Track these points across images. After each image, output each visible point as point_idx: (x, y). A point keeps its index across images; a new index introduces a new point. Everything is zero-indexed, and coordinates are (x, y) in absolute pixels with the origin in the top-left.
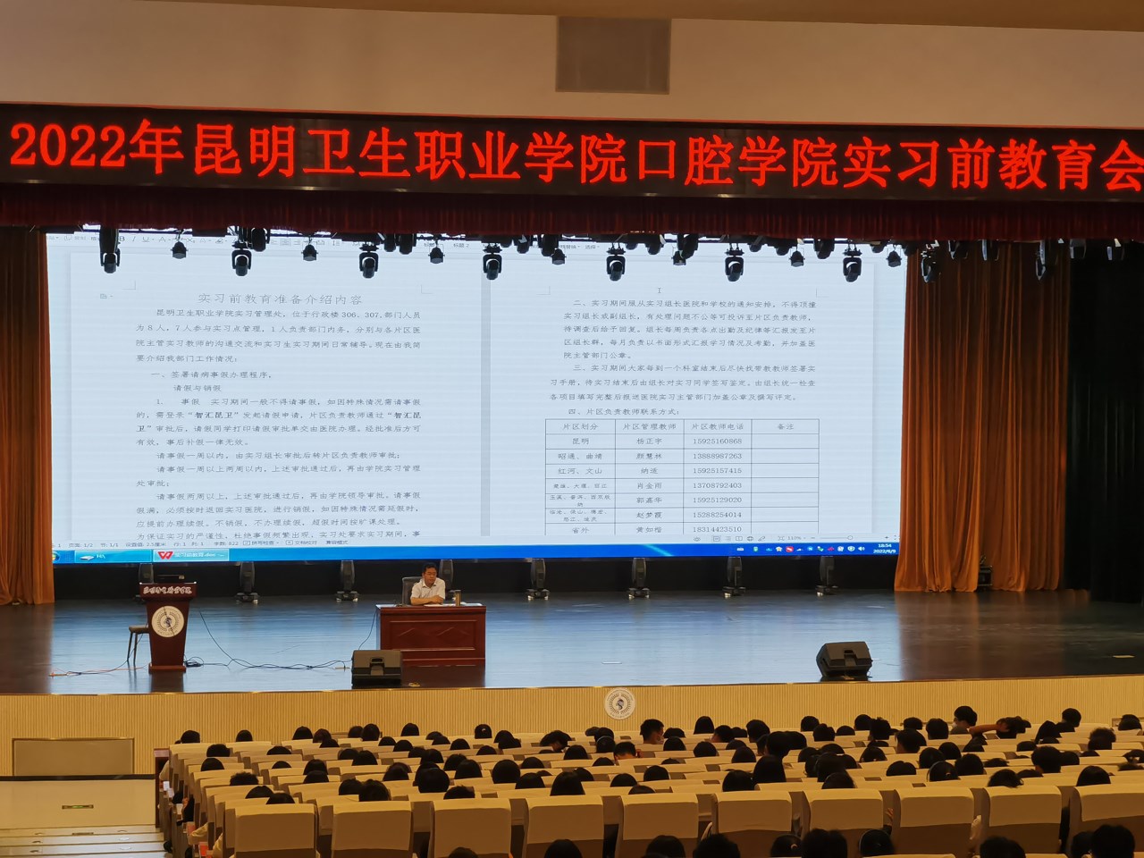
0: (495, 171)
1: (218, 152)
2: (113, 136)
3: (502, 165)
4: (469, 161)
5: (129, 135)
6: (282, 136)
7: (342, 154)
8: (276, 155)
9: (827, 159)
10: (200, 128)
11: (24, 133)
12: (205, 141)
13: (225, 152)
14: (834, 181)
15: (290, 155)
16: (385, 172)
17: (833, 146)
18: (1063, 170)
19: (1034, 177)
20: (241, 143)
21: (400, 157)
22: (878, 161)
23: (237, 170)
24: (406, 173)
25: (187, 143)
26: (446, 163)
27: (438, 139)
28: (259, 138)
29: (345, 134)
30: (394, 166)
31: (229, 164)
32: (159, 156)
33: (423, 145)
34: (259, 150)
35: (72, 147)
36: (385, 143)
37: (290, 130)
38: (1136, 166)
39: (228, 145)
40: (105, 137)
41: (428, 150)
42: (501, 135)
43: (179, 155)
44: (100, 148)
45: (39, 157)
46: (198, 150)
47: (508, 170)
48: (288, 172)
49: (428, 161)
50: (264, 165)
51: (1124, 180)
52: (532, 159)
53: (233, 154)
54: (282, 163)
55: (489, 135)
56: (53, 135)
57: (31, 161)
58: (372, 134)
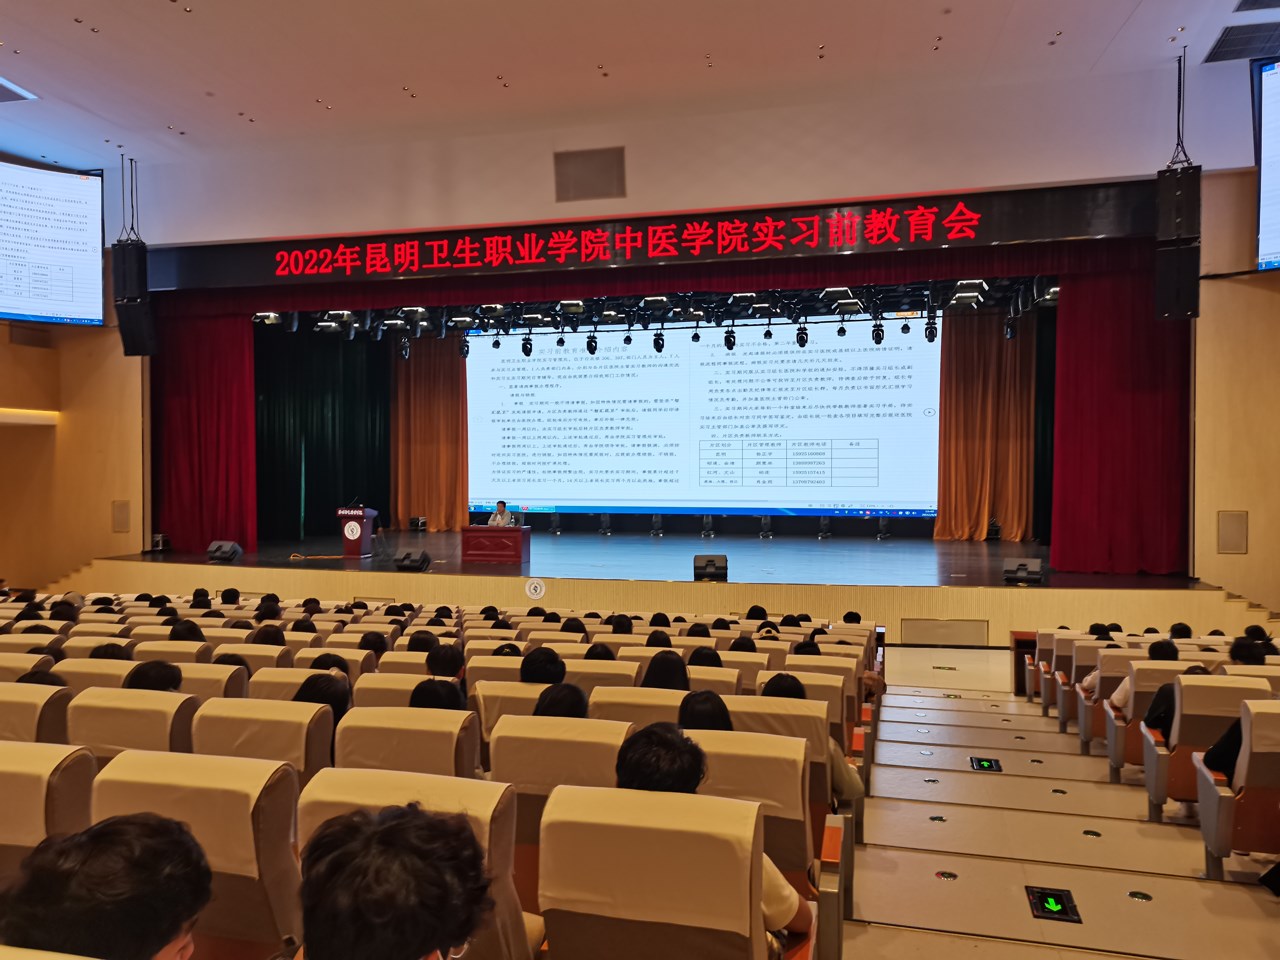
0: (530, 258)
1: (379, 259)
2: (326, 254)
3: (535, 253)
4: (515, 254)
5: (333, 255)
6: (412, 247)
7: (443, 255)
8: (409, 258)
9: (741, 234)
10: (369, 246)
11: (282, 257)
12: (373, 253)
13: (382, 259)
14: (746, 248)
15: (416, 258)
16: (467, 264)
17: (745, 225)
18: (913, 228)
19: (890, 234)
20: (390, 253)
21: (476, 254)
22: (777, 233)
23: (388, 269)
24: (479, 264)
25: (362, 255)
26: (502, 255)
27: (497, 242)
28: (400, 249)
29: (445, 243)
30: (473, 260)
31: (384, 266)
32: (349, 264)
33: (488, 246)
34: (400, 257)
35: (306, 263)
36: (468, 246)
37: (416, 243)
38: (971, 220)
39: (383, 255)
40: (322, 256)
41: (491, 249)
42: (534, 235)
43: (358, 263)
44: (319, 263)
45: (290, 271)
46: (368, 259)
47: (538, 257)
48: (415, 268)
49: (491, 255)
50: (402, 265)
51: (961, 231)
52: (552, 249)
53: (387, 260)
54: (412, 263)
55: (527, 236)
56: (296, 257)
57: (286, 272)
58: (460, 241)
